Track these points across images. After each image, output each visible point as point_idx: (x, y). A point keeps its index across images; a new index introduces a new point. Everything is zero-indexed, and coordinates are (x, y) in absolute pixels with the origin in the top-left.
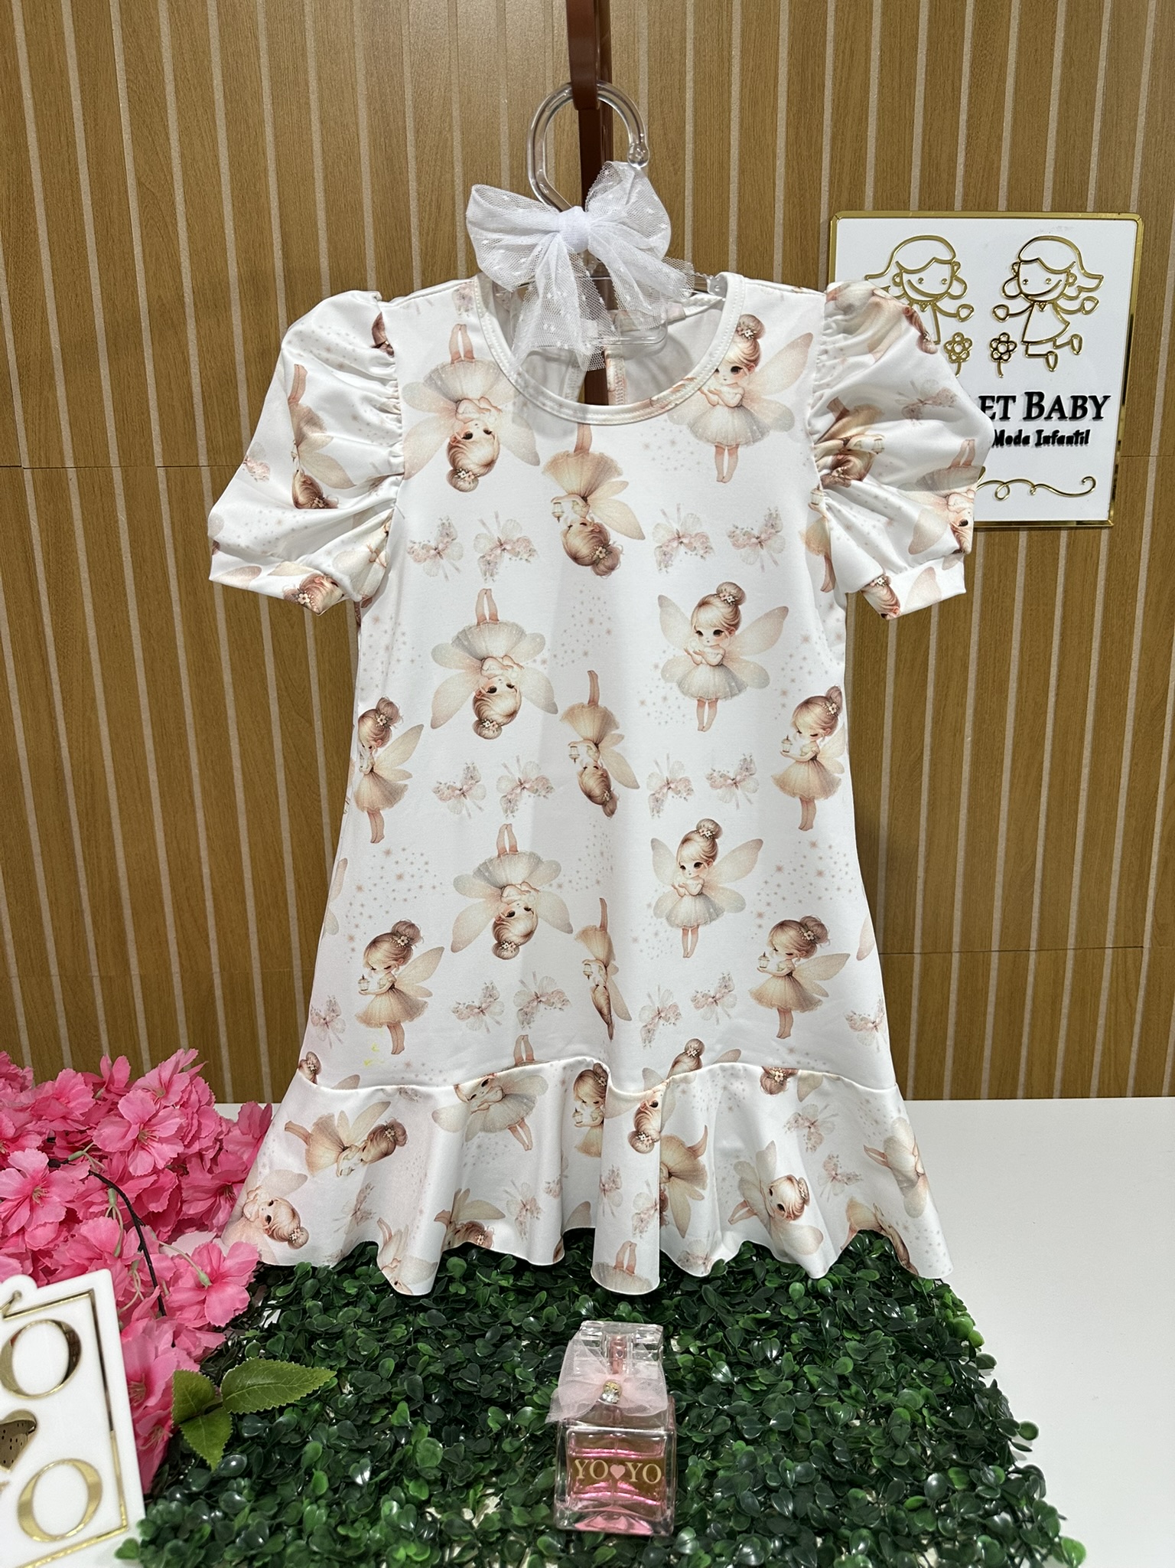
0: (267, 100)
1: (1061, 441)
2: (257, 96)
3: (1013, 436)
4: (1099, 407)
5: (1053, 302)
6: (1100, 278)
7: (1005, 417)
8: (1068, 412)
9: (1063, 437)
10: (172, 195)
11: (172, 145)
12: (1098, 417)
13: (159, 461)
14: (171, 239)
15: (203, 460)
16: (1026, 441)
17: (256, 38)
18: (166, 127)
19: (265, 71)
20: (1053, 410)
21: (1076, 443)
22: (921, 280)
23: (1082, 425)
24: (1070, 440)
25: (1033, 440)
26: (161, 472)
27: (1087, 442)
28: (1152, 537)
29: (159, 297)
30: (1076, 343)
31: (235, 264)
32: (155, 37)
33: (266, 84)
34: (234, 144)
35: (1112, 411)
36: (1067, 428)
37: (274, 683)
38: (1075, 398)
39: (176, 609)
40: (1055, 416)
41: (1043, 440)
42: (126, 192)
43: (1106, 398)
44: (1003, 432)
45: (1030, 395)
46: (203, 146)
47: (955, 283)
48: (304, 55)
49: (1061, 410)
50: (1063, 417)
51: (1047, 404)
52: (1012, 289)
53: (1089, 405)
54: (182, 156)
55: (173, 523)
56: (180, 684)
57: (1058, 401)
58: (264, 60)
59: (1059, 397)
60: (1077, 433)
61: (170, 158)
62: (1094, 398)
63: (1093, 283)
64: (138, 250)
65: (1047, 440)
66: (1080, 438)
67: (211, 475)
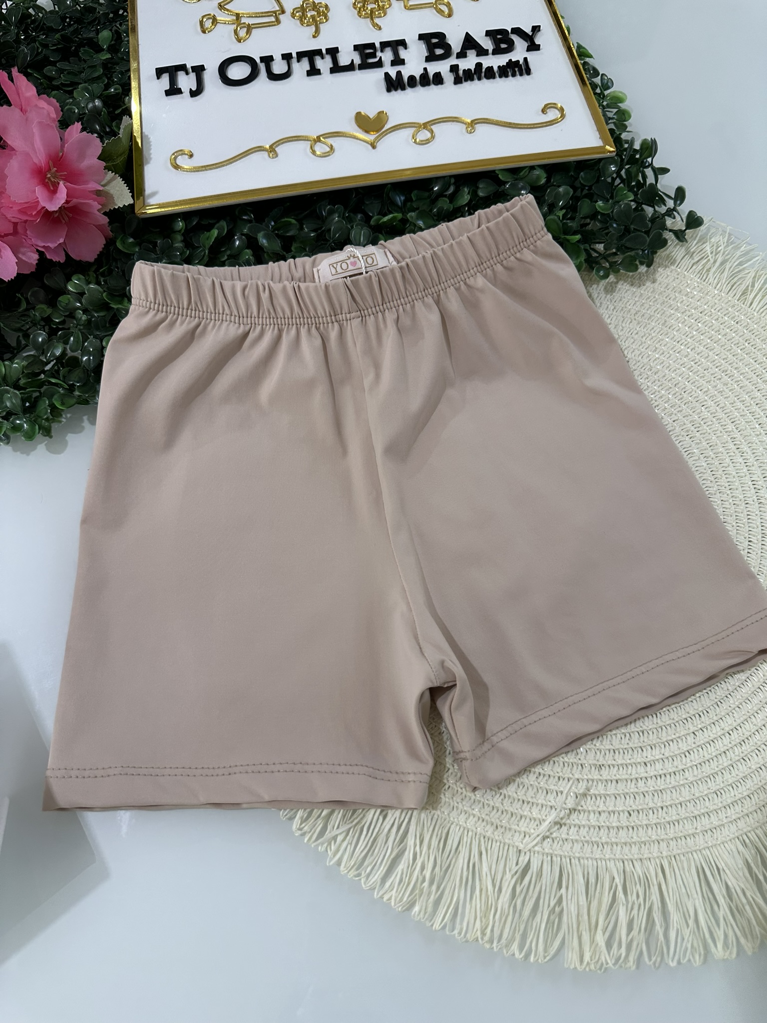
1: (490, 74)
3: (418, 78)
4: (529, 38)
7: (398, 61)
9: (490, 69)
12: (533, 47)
16: (438, 79)
20: (465, 47)
21: (514, 74)
23: (513, 57)
24: (503, 72)
25: (448, 77)
27: (527, 71)
36: (496, 62)
38: (489, 33)
40: (470, 52)
41: (462, 77)
43: (536, 29)
44: (399, 73)
45: (423, 37)
50: (482, 52)
51: (456, 43)
53: (514, 37)
57: (468, 38)
59: (468, 35)
60: (511, 64)
62: (517, 31)
65: (469, 76)
66: (517, 69)
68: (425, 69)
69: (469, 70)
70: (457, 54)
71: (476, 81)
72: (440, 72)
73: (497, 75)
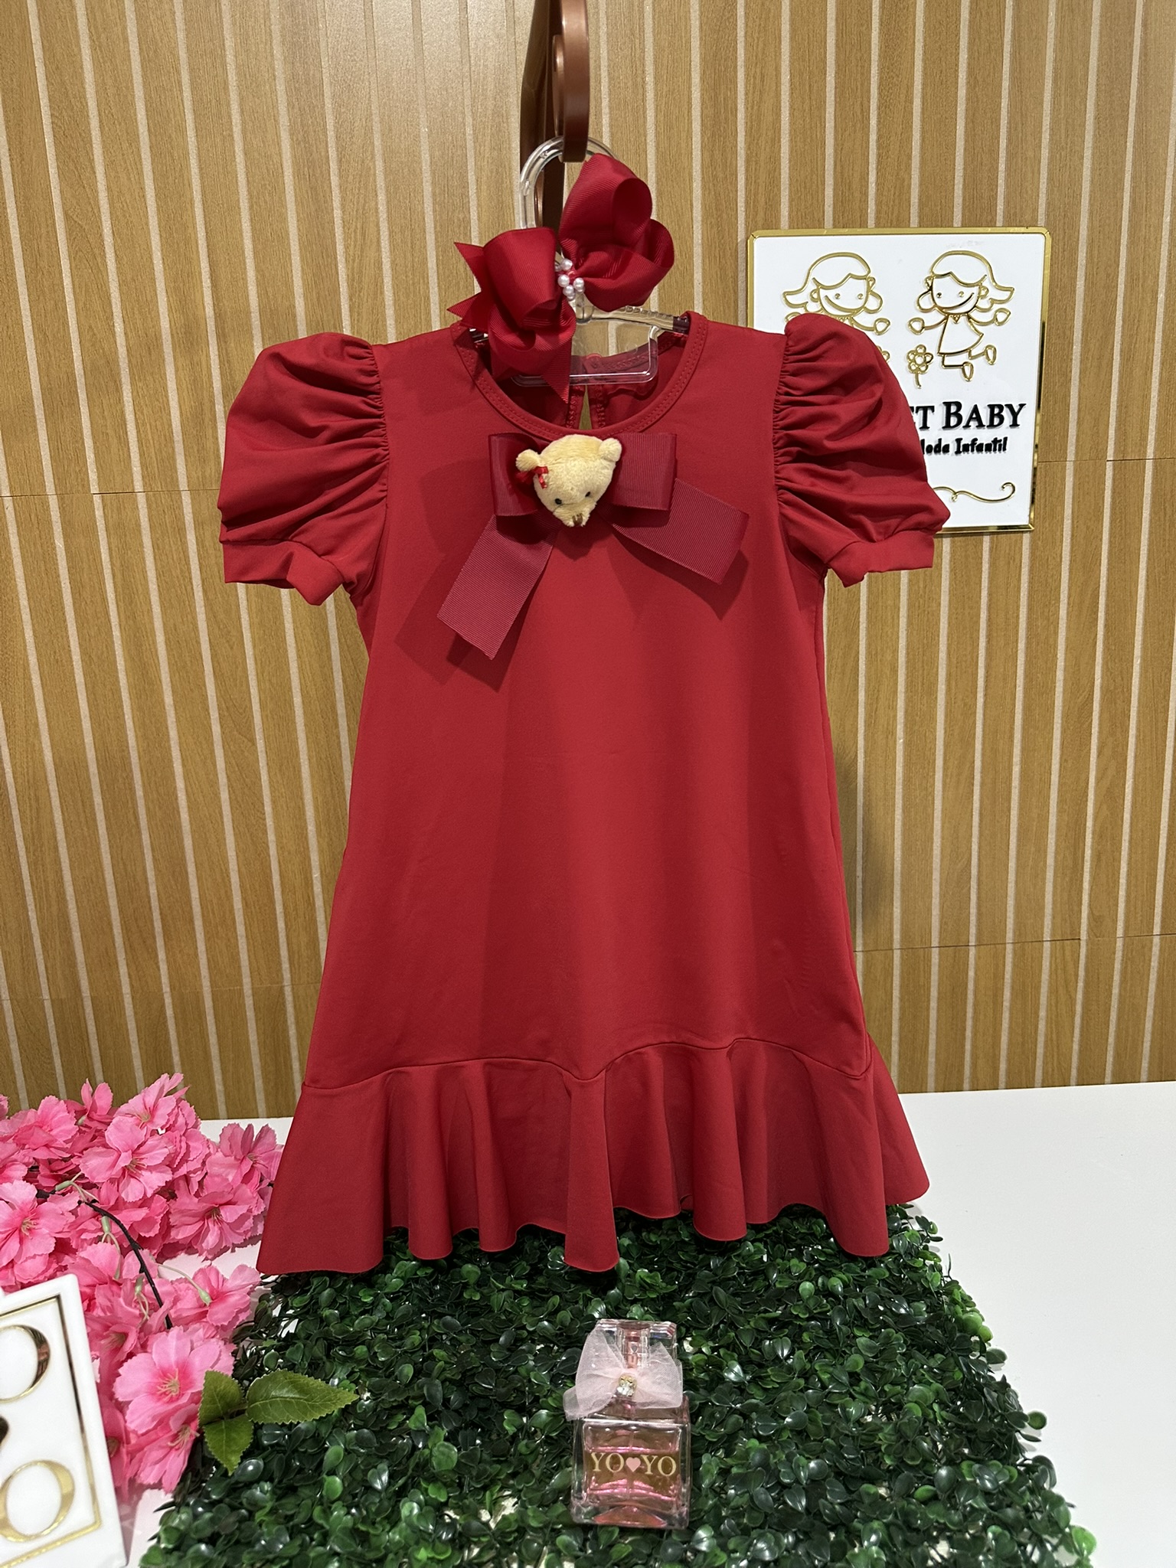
0: (191, 133)
1: (980, 448)
2: (182, 130)
3: (934, 445)
4: (1015, 415)
5: (967, 314)
6: (1011, 290)
7: (925, 427)
8: (985, 420)
9: (981, 445)
10: (100, 227)
11: (98, 178)
13: (94, 488)
14: (100, 270)
15: (138, 486)
16: (946, 449)
17: (179, 73)
18: (91, 161)
19: (188, 104)
20: (971, 418)
21: (995, 450)
22: (838, 295)
23: (999, 433)
24: (988, 448)
25: (953, 448)
26: (97, 499)
27: (1005, 449)
28: (1072, 540)
29: (90, 327)
30: (990, 353)
31: (164, 294)
32: (78, 74)
33: (189, 118)
34: (160, 177)
35: (1027, 417)
36: (985, 436)
37: (215, 704)
38: (992, 407)
39: (116, 633)
40: (973, 424)
41: (963, 448)
42: (54, 224)
43: (1022, 406)
45: (948, 405)
46: (129, 179)
47: (870, 297)
48: (226, 88)
49: (979, 419)
51: (965, 413)
52: (926, 303)
53: (1006, 413)
54: (109, 189)
55: (110, 549)
56: (121, 706)
57: (975, 410)
58: (187, 94)
59: (976, 406)
60: (995, 441)
61: (97, 191)
62: (1010, 407)
63: (1005, 295)
64: (67, 281)
66: (998, 445)
67: (147, 500)
68: (940, 440)
69: (967, 443)
70: (964, 425)
71: (969, 454)
72: (949, 443)
73: (984, 449)
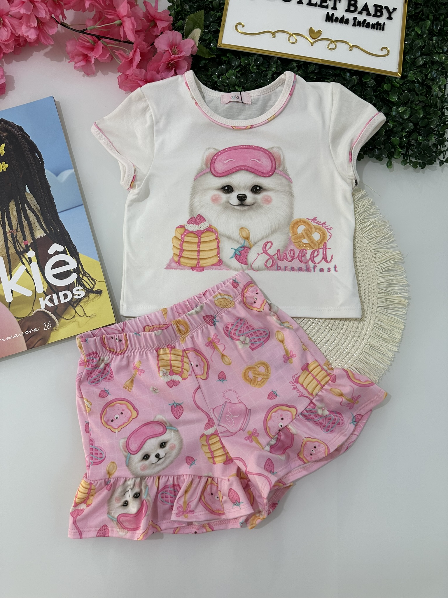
1: (368, 26)
3: (339, 19)
4: (390, 13)
7: (334, 8)
8: (372, 12)
9: (369, 23)
12: (390, 18)
16: (347, 22)
20: (363, 9)
21: (377, 29)
23: (380, 20)
24: (373, 27)
25: (351, 22)
27: (383, 29)
35: (398, 17)
36: (372, 20)
38: (376, 6)
40: (365, 13)
41: (357, 24)
43: (395, 10)
44: (333, 14)
49: (368, 11)
50: (369, 14)
53: (385, 11)
57: (366, 5)
60: (378, 24)
62: (387, 8)
65: (359, 24)
66: (379, 27)
68: (344, 15)
69: (360, 21)
70: (359, 12)
71: (361, 27)
72: (348, 19)
73: (370, 27)
